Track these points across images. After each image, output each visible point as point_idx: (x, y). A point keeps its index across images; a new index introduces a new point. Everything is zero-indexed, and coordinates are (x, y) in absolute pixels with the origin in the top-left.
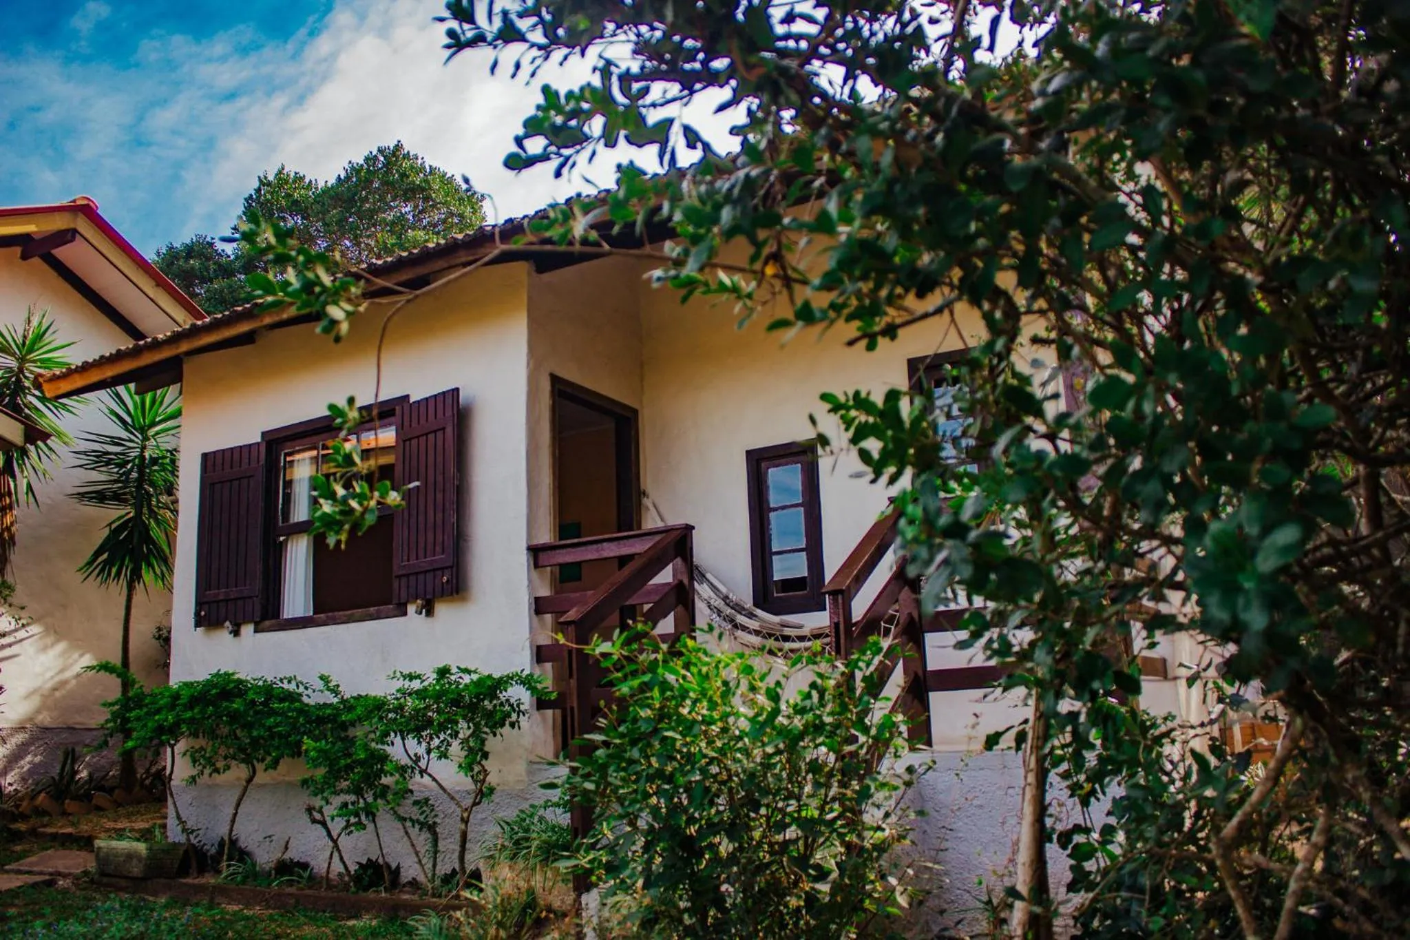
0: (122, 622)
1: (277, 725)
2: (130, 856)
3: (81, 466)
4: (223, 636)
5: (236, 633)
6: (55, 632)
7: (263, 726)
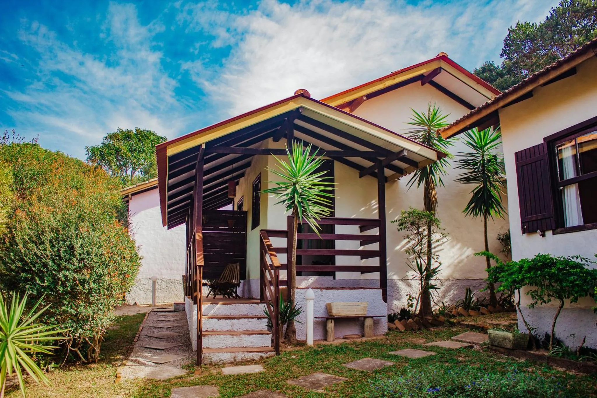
0: (484, 233)
1: (575, 281)
2: (505, 338)
3: (458, 167)
4: (537, 237)
5: (543, 235)
6: (457, 239)
7: (568, 281)
